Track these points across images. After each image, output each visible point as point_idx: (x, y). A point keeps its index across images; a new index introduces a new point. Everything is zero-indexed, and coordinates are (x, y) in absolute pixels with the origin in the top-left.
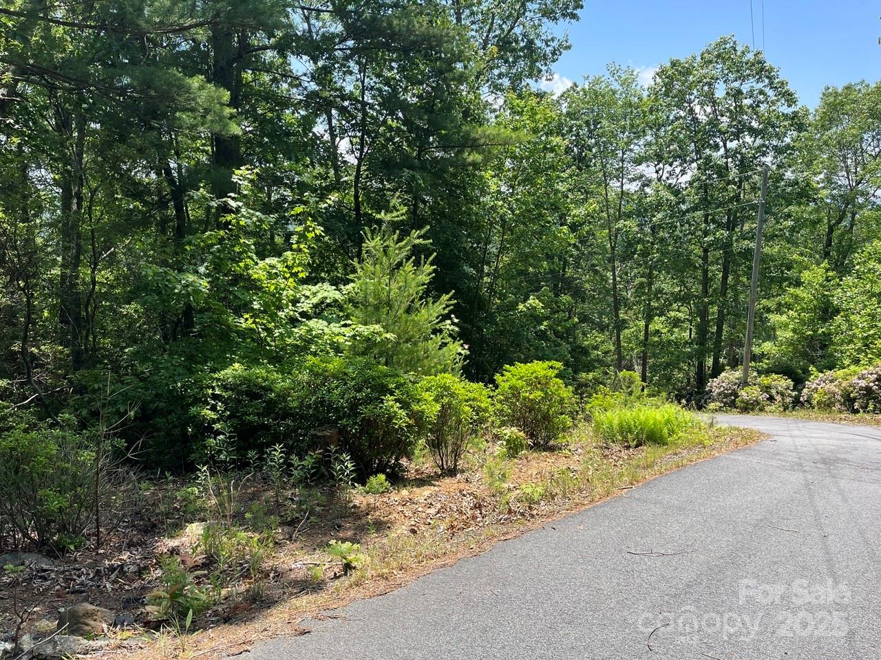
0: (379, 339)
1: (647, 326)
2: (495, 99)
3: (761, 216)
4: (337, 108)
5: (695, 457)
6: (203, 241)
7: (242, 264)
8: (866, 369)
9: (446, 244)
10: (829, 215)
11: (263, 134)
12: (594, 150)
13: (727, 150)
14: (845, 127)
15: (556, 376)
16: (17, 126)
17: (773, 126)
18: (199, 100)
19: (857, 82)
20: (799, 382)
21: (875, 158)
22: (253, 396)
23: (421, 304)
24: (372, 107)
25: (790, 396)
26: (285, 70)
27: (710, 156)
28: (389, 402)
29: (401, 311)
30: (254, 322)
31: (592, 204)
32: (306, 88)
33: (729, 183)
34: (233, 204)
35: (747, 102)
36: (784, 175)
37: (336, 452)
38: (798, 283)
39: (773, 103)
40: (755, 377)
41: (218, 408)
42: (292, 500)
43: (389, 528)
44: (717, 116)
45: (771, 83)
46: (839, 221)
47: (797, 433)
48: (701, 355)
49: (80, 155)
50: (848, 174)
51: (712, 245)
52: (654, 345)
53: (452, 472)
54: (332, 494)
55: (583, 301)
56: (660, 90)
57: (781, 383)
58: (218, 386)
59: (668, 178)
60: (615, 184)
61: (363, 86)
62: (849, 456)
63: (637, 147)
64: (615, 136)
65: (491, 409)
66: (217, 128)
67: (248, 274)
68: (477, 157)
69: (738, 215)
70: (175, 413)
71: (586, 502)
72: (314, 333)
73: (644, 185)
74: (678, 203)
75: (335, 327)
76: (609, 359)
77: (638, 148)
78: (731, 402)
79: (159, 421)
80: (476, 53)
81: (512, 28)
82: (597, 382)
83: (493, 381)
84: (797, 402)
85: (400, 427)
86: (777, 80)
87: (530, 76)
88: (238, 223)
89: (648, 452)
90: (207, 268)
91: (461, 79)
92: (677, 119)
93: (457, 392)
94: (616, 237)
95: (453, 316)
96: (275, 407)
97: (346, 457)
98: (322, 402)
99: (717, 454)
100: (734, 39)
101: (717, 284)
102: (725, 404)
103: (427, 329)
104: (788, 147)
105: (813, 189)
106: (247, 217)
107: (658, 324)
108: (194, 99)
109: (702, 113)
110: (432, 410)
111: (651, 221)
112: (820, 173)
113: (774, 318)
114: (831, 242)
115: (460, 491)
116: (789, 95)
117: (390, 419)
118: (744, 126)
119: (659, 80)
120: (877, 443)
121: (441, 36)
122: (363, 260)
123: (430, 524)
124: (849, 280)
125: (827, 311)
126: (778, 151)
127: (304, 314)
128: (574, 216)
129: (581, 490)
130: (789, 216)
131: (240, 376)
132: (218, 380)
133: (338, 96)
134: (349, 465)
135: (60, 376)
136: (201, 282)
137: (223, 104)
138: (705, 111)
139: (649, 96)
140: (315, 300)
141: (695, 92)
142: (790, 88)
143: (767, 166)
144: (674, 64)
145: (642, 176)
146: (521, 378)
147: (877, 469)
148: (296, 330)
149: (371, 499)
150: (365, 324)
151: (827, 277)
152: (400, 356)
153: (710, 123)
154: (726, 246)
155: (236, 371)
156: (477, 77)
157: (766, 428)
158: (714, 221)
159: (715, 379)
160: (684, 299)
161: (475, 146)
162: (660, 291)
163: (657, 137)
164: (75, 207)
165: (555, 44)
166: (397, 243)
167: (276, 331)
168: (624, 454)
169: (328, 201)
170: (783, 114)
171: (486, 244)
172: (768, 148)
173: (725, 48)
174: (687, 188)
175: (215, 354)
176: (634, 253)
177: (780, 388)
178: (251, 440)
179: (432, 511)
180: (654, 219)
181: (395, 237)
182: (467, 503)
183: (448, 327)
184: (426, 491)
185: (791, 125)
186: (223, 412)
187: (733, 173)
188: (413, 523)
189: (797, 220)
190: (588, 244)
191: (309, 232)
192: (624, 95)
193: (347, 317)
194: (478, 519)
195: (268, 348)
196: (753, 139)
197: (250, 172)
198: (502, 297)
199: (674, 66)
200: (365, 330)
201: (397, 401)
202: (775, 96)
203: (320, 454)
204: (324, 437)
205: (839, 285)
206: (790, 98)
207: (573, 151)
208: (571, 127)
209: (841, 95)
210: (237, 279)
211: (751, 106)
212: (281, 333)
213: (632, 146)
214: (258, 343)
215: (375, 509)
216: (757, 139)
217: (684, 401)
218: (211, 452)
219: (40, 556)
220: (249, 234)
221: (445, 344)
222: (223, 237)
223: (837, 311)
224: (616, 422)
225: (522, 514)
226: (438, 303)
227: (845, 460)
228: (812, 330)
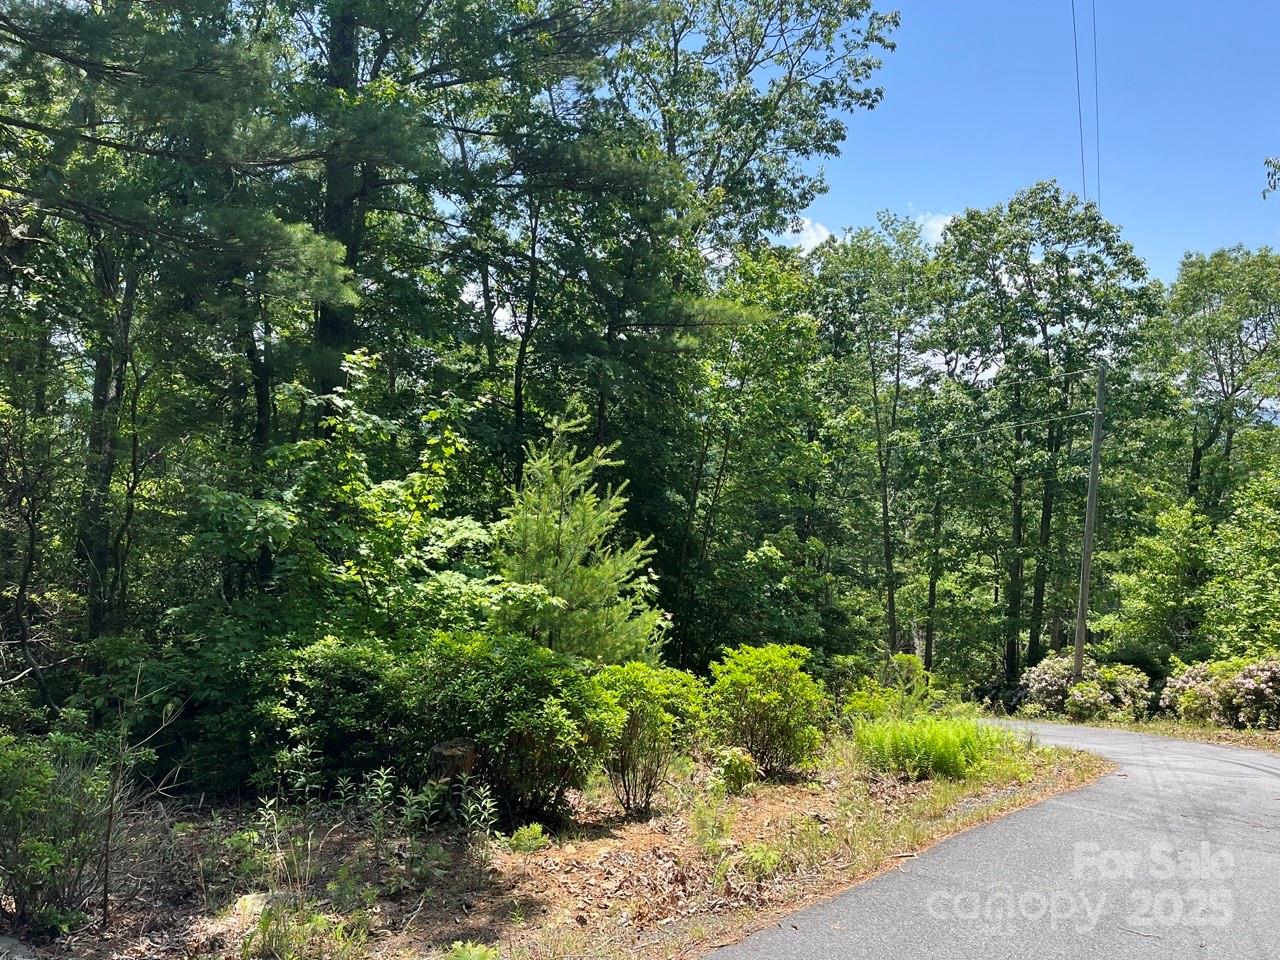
0: (540, 606)
1: (933, 585)
2: (719, 257)
3: (1098, 433)
4: (495, 265)
5: (1007, 803)
6: (293, 454)
7: (346, 488)
8: (1254, 662)
9: (644, 461)
10: (1195, 435)
11: (390, 301)
12: (858, 330)
13: (1047, 338)
14: (1216, 310)
15: (802, 669)
16: (38, 278)
17: (1112, 307)
18: (302, 257)
19: (1232, 247)
20: (1157, 675)
21: (1260, 354)
22: (351, 686)
23: (605, 553)
24: (544, 265)
25: (1144, 697)
26: (426, 210)
27: (1024, 345)
28: (552, 706)
29: (575, 562)
30: (359, 573)
31: (854, 412)
32: (453, 236)
33: (1050, 383)
34: (339, 402)
35: (1076, 272)
36: (1129, 375)
37: (470, 783)
38: (1153, 531)
39: (1112, 275)
40: (1093, 667)
41: (299, 703)
42: (399, 856)
43: (544, 912)
44: (1032, 289)
45: (1109, 248)
46: (1209, 443)
47: (1154, 759)
48: (1012, 630)
49: (126, 319)
50: (1221, 376)
51: (1028, 471)
52: (943, 613)
53: (642, 815)
54: (460, 848)
55: (840, 544)
56: (953, 251)
57: (1131, 678)
58: (300, 669)
59: (962, 372)
60: (888, 378)
61: (534, 237)
62: (1233, 805)
63: (920, 328)
64: (888, 312)
65: (703, 715)
66: (325, 294)
67: (355, 503)
68: (692, 341)
69: (1065, 428)
70: (233, 709)
71: (844, 880)
72: (446, 592)
73: (928, 382)
74: (978, 409)
75: (477, 585)
76: (878, 629)
77: (920, 330)
78: (1057, 703)
79: (209, 719)
80: (695, 195)
81: (745, 162)
82: (862, 670)
83: (707, 672)
84: (1154, 708)
85: (567, 747)
86: (1116, 244)
87: (769, 227)
88: (346, 430)
89: (936, 790)
90: (296, 494)
91: (672, 230)
92: (976, 291)
93: (653, 691)
94: (889, 452)
95: (650, 570)
96: (383, 705)
97: (484, 791)
98: (452, 702)
99: (1039, 799)
100: (1055, 186)
101: (1034, 526)
102: (1049, 706)
103: (612, 589)
104: (1134, 336)
105: (1171, 398)
106: (360, 421)
107: (948, 582)
108: (295, 255)
109: (1012, 285)
110: (615, 720)
111: (938, 433)
112: (1181, 373)
113: (1119, 579)
114: (1199, 472)
115: (654, 852)
116: (1134, 264)
117: (552, 733)
118: (1070, 305)
119: (949, 236)
120: (1275, 781)
121: (647, 173)
122: (523, 487)
123: (606, 907)
124: (1227, 529)
125: (1195, 573)
126: (1120, 341)
127: (433, 564)
128: (828, 428)
129: (836, 857)
130: (1136, 434)
131: (334, 656)
132: (301, 660)
133: (498, 249)
134: (488, 806)
135: (68, 636)
136: (287, 515)
137: (334, 263)
138: (1015, 282)
139: (937, 258)
140: (450, 543)
141: (1001, 255)
142: (1137, 254)
143: (1105, 362)
144: (971, 217)
145: (926, 369)
146: (748, 670)
147: (1275, 827)
148: (420, 586)
149: (518, 859)
150: (522, 580)
151: (1194, 523)
152: (572, 629)
153: (1022, 299)
154: (1048, 472)
155: (329, 647)
156: (694, 229)
157: (1110, 749)
158: (1029, 436)
159: (1034, 668)
160: (988, 546)
161: (689, 325)
162: (953, 534)
163: (947, 314)
164: (112, 393)
165: (806, 184)
166: (574, 463)
167: (391, 589)
168: (900, 791)
169: (476, 403)
170: (1126, 291)
171: (701, 463)
172: (1104, 336)
173: (1043, 198)
174: (990, 389)
175: (299, 621)
176: (914, 477)
177: (1129, 686)
178: (344, 755)
179: (611, 885)
180: (943, 431)
181: (572, 455)
182: (663, 870)
183: (643, 586)
184: (601, 848)
185: (1139, 307)
186: (305, 709)
187: (1057, 372)
188: (581, 905)
189: (1148, 441)
190: (849, 461)
191: (447, 445)
192: (901, 256)
193: (495, 569)
194: (680, 903)
195: (377, 610)
196: (1083, 323)
197: (367, 358)
198: (724, 539)
199: (972, 218)
200: (520, 590)
201: (564, 705)
202: (1115, 265)
203: (445, 783)
204: (453, 757)
205: (1212, 534)
206: (1136, 269)
207: (827, 329)
208: (826, 297)
209: (1209, 265)
210: (339, 509)
211: (1080, 279)
212: (398, 592)
213: (912, 326)
214: (363, 604)
215: (524, 877)
216: (1090, 324)
217: (987, 700)
218: (282, 770)
219: (16, 942)
220: (359, 447)
221: (637, 613)
222: (322, 448)
223: (1211, 573)
224: (888, 741)
225: (747, 899)
226: (629, 553)
227: (1227, 811)
228: (1174, 600)
